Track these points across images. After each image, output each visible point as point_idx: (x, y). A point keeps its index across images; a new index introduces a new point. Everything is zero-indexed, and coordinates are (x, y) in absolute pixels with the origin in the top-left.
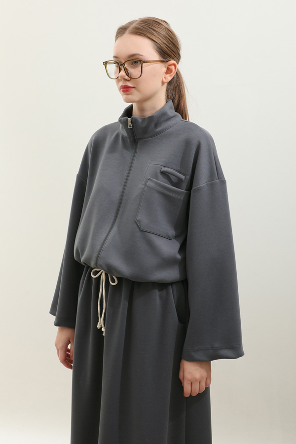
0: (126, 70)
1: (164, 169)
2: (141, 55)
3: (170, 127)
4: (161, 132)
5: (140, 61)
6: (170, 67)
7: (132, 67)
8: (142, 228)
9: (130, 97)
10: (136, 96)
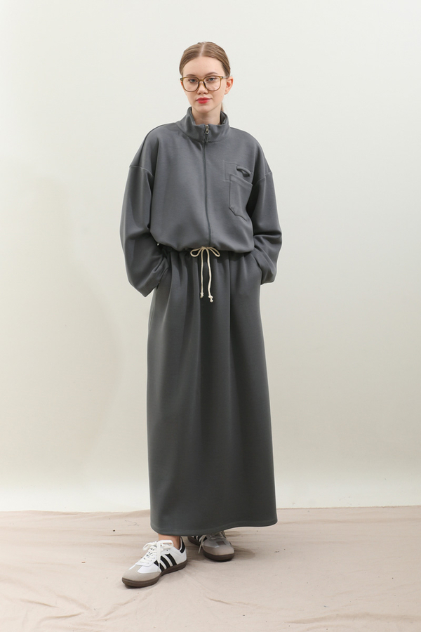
0: (204, 84)
1: (239, 167)
8: (236, 213)
9: (206, 107)
10: (211, 106)
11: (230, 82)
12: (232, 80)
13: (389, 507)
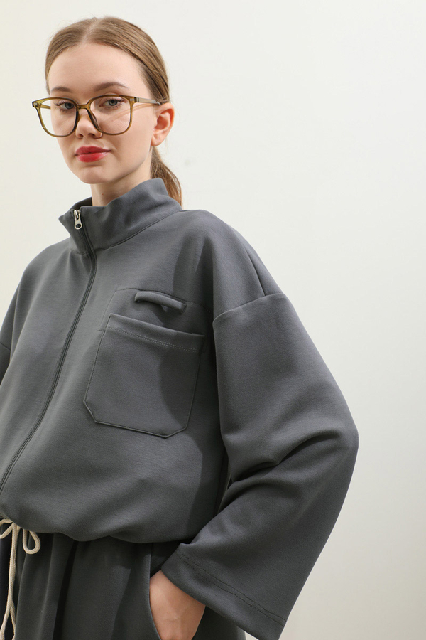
0: (91, 116)
1: (140, 294)
2: (121, 86)
3: (157, 221)
4: (138, 231)
5: (129, 98)
6: (163, 116)
7: (101, 111)
8: (97, 417)
9: (97, 171)
10: (109, 169)
11: (166, 115)
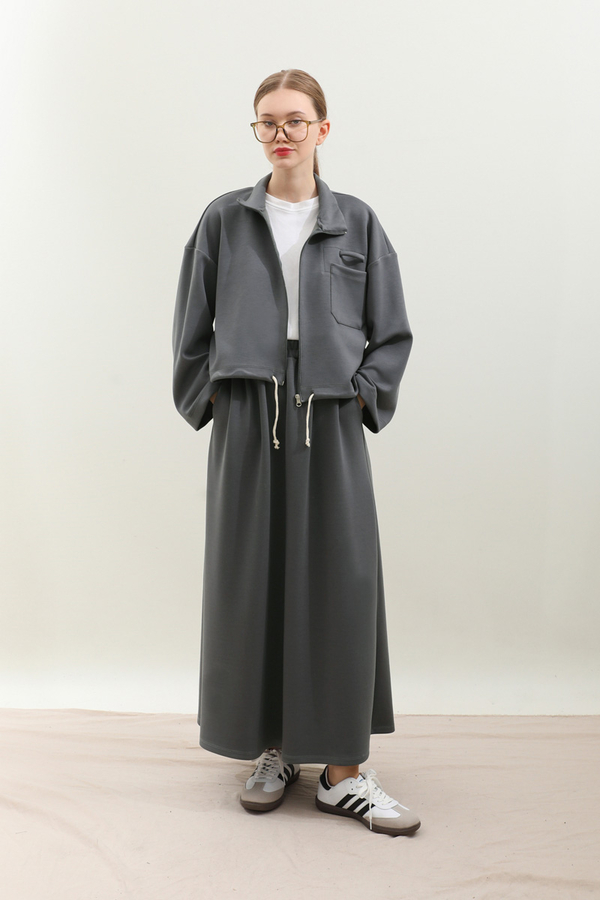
0: (284, 131)
1: (343, 252)
2: (302, 113)
6: (323, 127)
7: (289, 127)
8: (339, 320)
9: (287, 161)
10: (294, 160)
11: (326, 127)
12: (328, 125)
13: (560, 716)
